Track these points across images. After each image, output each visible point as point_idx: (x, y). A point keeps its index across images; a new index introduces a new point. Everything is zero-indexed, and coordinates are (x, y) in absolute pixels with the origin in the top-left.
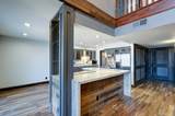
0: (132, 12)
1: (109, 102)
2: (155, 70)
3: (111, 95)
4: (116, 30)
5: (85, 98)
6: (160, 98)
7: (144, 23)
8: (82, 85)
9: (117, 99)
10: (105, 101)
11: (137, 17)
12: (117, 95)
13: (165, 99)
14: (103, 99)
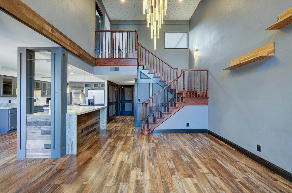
0: (109, 58)
1: (90, 135)
2: (123, 107)
3: (91, 129)
4: (96, 68)
5: (79, 127)
6: (126, 126)
7: (117, 69)
8: (78, 116)
9: (94, 133)
10: (87, 134)
11: (112, 63)
12: (95, 129)
13: (128, 126)
14: (86, 132)
